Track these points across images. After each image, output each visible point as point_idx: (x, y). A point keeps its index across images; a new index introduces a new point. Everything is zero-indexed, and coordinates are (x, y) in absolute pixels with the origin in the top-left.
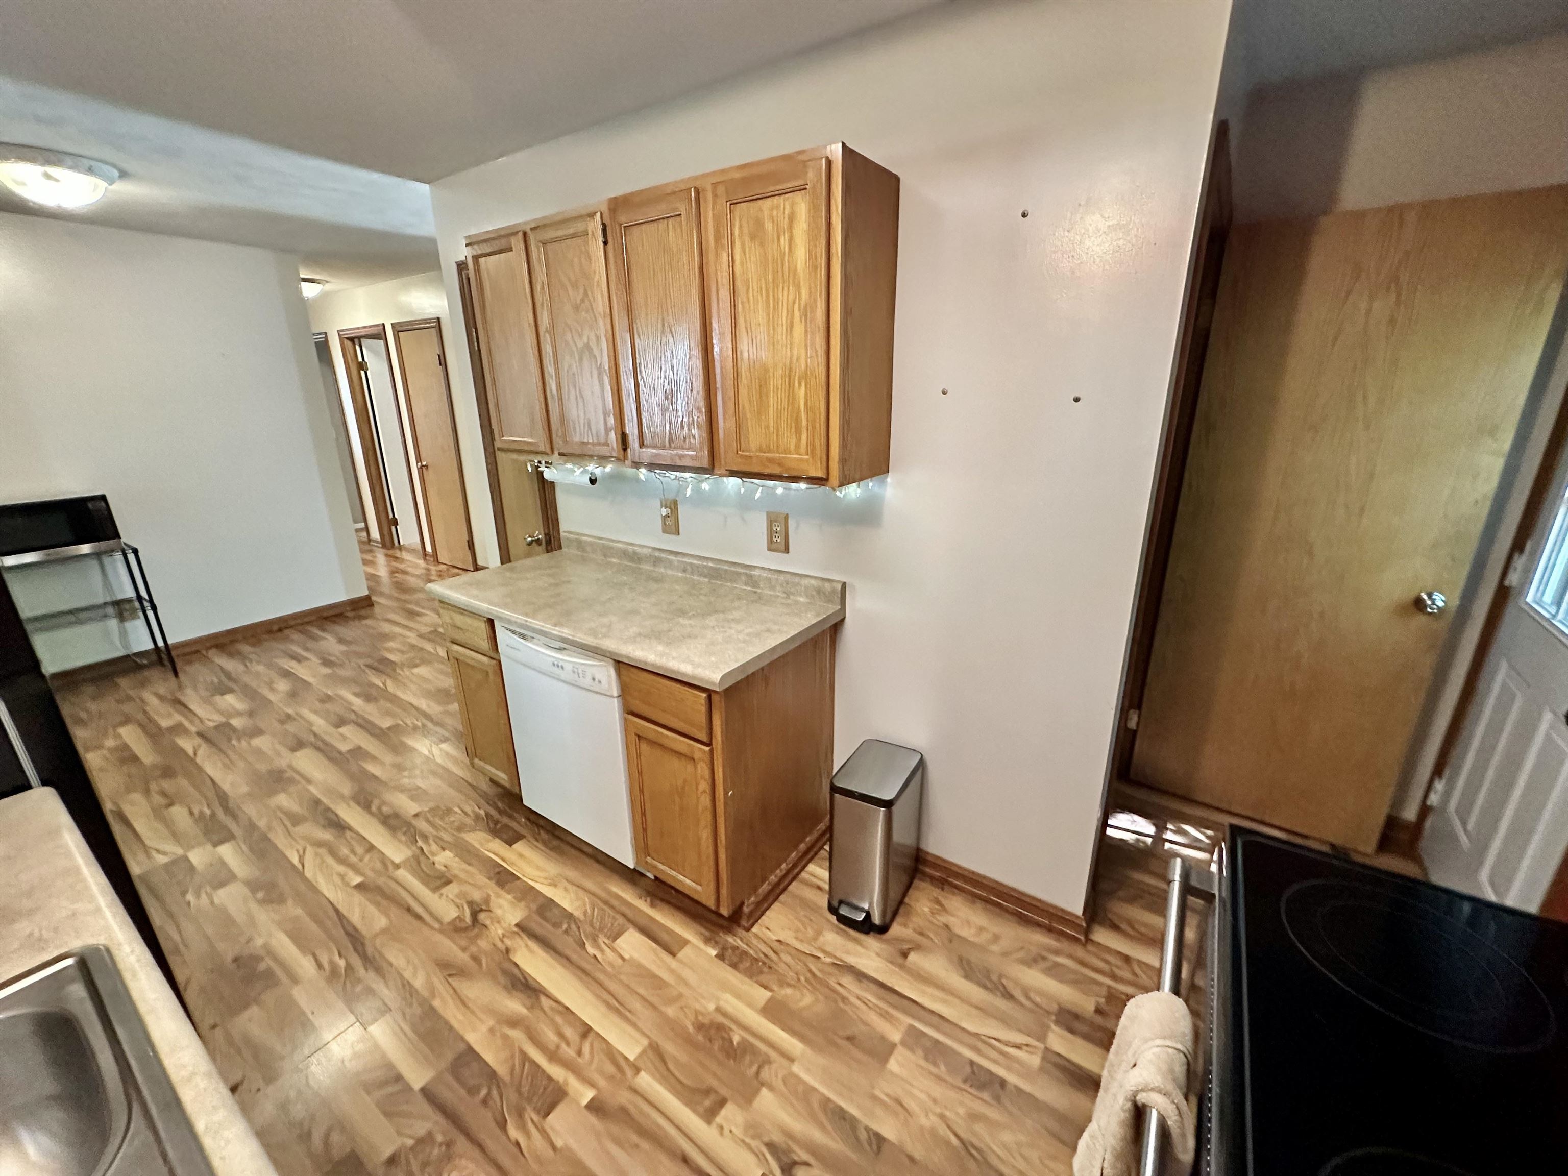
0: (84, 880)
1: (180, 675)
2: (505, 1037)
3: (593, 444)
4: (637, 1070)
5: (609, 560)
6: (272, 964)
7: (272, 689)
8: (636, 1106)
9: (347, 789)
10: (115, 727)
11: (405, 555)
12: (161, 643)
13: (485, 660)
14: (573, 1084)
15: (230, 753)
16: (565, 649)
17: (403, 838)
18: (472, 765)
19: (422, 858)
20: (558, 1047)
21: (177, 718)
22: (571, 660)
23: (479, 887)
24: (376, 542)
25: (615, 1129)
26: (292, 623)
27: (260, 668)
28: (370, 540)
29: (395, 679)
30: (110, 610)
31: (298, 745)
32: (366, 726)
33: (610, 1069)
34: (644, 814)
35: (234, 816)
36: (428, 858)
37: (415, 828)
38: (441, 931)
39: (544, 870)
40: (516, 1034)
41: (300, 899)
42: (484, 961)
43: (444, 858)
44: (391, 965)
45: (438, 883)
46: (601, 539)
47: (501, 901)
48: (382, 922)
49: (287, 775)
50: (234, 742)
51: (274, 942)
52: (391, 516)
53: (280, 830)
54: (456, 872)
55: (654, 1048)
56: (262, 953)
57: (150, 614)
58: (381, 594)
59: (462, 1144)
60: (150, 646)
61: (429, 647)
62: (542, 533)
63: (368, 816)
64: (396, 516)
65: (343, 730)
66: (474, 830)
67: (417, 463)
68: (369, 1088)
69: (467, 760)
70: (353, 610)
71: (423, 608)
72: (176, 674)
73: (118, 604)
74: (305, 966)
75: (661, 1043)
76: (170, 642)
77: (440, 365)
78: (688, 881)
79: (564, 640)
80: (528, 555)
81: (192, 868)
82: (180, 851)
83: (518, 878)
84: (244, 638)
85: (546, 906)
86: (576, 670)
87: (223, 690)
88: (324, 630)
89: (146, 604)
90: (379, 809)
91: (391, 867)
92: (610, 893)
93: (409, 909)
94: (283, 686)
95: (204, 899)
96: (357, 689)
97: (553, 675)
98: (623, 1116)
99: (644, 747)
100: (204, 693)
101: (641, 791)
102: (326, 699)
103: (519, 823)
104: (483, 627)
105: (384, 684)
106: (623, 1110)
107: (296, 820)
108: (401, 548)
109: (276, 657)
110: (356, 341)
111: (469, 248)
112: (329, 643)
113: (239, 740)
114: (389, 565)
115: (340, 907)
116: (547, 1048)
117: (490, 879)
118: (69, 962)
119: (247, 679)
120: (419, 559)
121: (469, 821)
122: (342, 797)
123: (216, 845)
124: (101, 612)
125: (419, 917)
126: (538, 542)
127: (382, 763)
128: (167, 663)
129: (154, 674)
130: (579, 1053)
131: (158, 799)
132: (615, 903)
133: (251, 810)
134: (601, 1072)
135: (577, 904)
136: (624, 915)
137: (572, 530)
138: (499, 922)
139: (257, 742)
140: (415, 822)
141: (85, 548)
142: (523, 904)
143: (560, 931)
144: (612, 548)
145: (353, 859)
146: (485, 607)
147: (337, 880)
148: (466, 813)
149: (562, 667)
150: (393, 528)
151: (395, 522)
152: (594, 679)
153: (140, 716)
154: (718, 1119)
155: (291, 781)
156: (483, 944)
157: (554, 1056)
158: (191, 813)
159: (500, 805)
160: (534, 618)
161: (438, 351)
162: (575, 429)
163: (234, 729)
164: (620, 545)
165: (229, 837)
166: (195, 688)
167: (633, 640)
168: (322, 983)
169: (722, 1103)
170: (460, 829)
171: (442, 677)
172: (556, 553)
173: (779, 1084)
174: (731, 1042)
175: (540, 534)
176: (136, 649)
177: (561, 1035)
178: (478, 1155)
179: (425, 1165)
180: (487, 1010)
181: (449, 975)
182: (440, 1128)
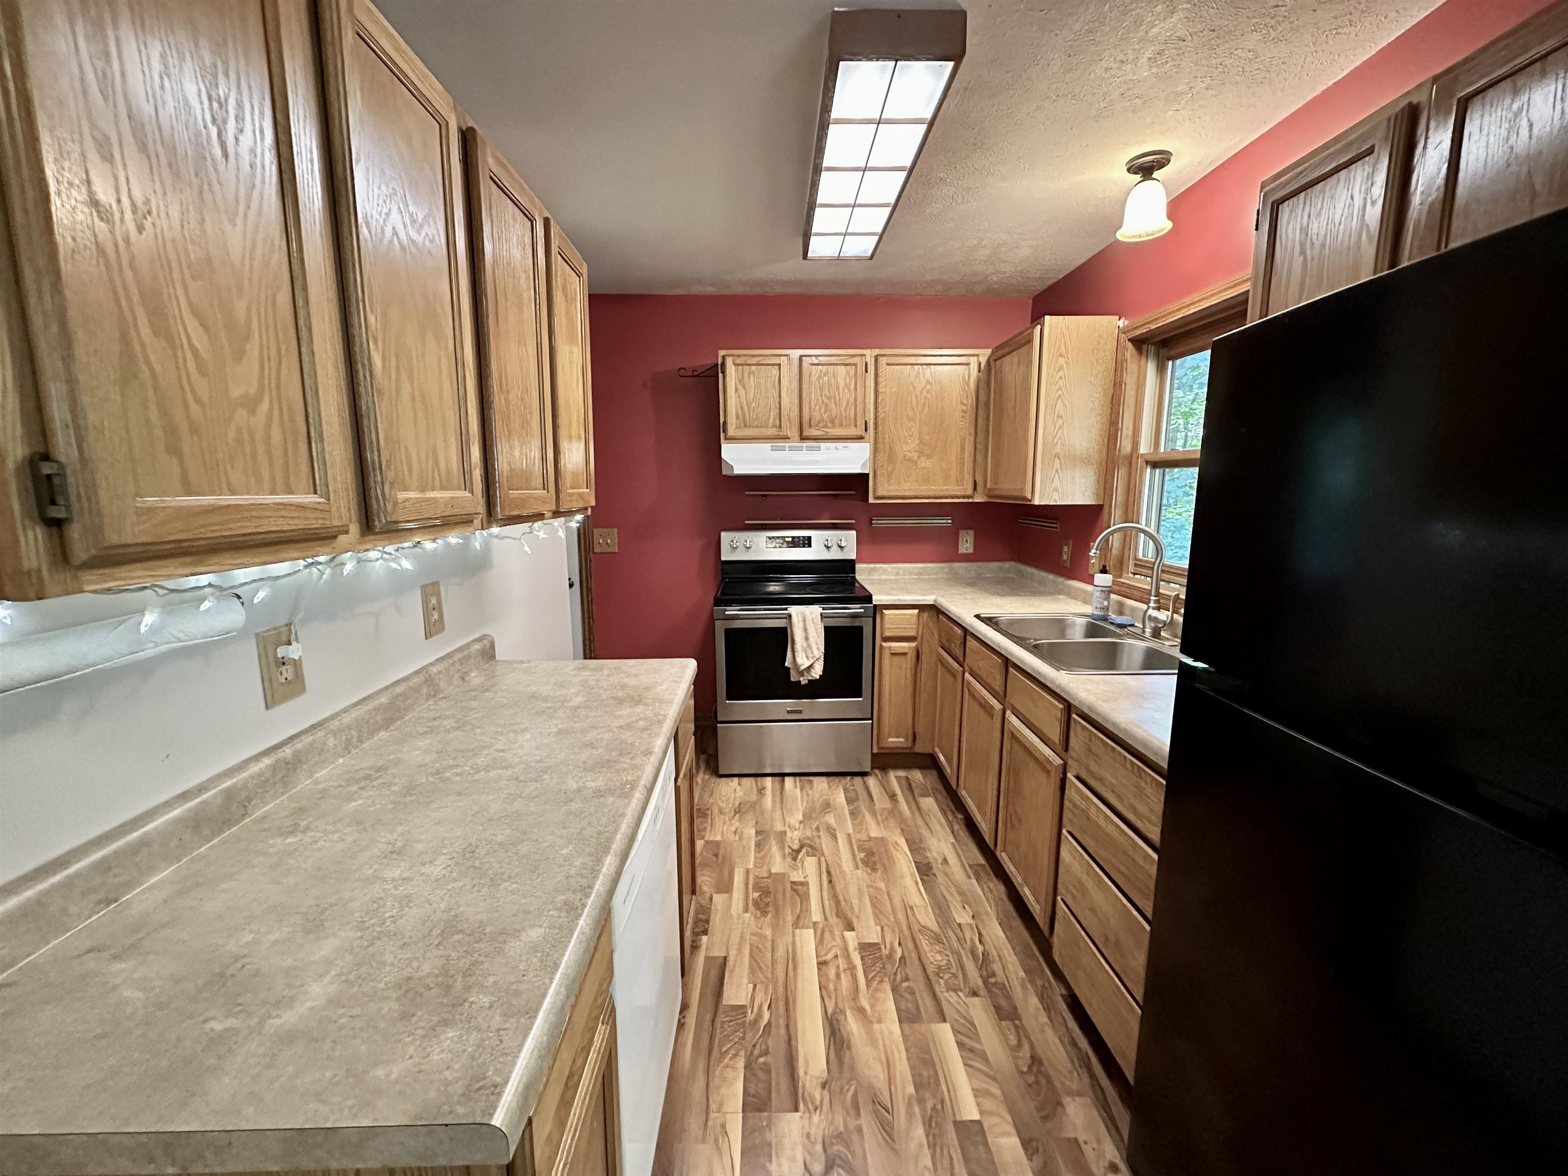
2: (872, 1006)
4: (815, 924)
8: (831, 911)
14: (852, 944)
20: (845, 971)
25: (849, 913)
33: (827, 935)
40: (865, 1003)
42: (850, 1095)
55: (796, 925)
59: (931, 970)
75: (790, 924)
98: (839, 913)
106: (837, 915)
116: (852, 975)
130: (836, 956)
134: (834, 939)
154: (803, 880)
156: (839, 1122)
157: (852, 968)
169: (793, 883)
173: (765, 868)
174: (760, 896)
177: (838, 976)
178: (923, 956)
179: (955, 976)
180: (872, 1040)
181: (888, 1112)
182: (940, 988)
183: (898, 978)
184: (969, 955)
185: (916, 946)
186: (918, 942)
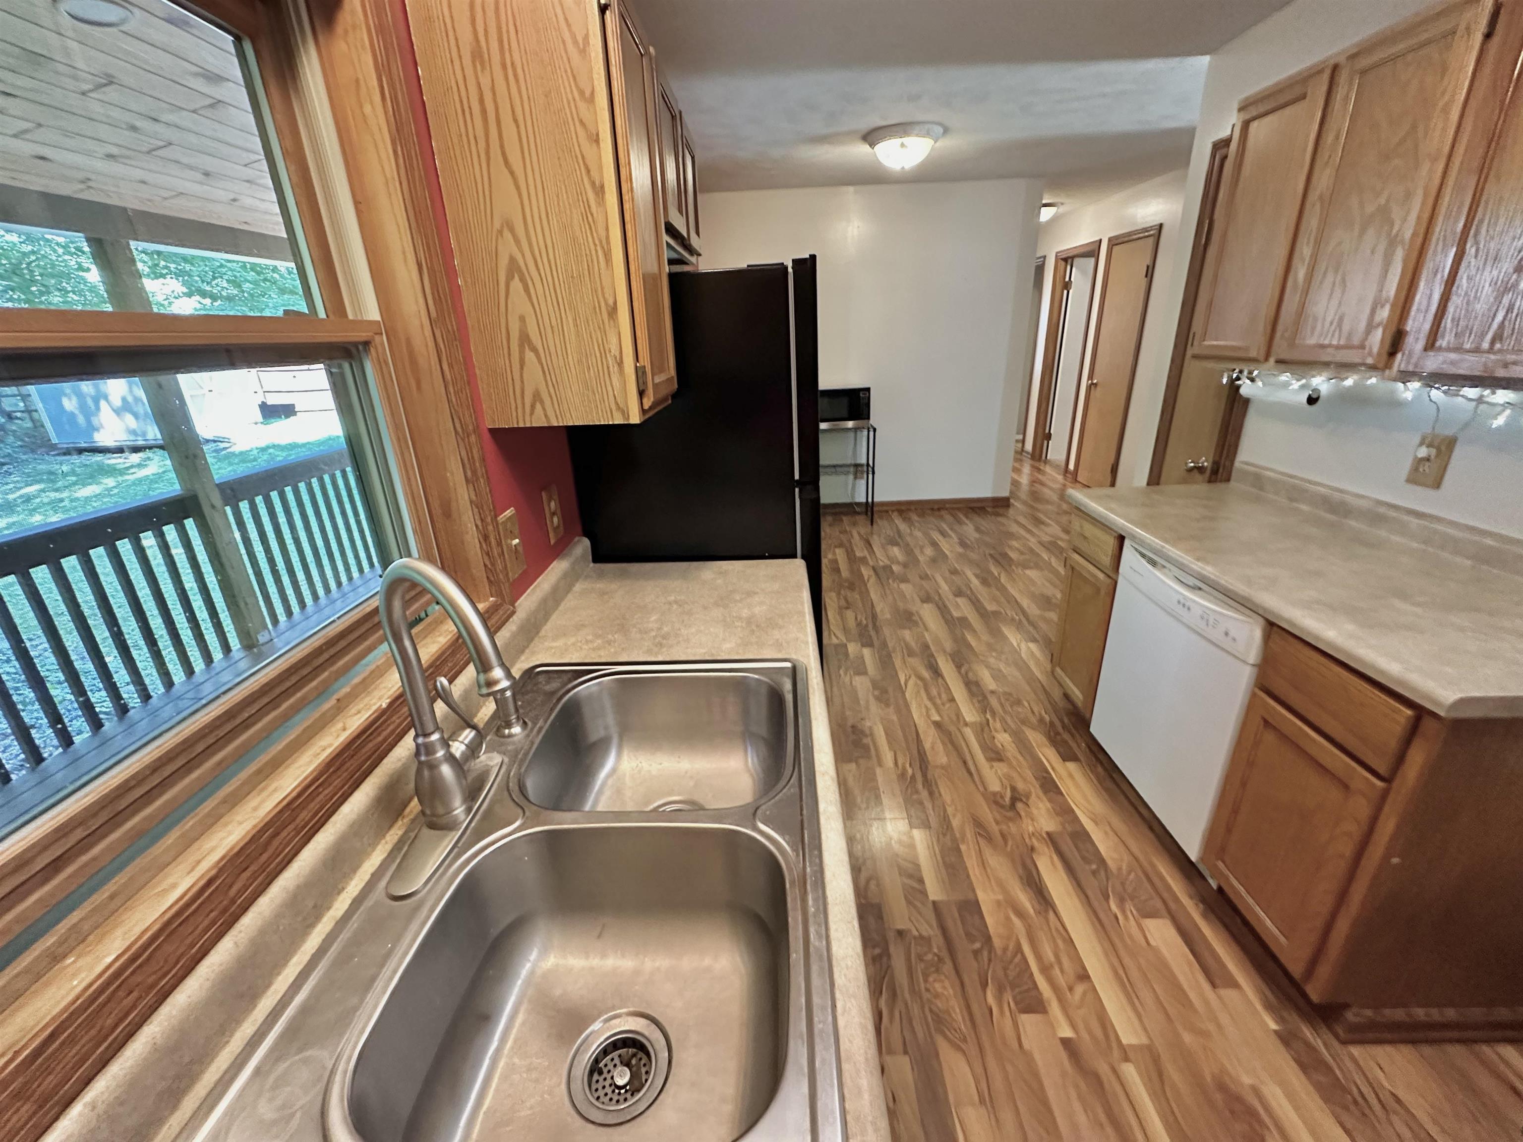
0: (805, 622)
1: (875, 526)
2: (1008, 918)
3: (1338, 347)
4: (1126, 1058)
5: (1295, 505)
6: (871, 744)
7: (922, 552)
8: (1112, 1087)
9: (948, 645)
10: (836, 547)
11: (1048, 469)
12: (870, 500)
13: (1101, 576)
14: (1057, 1011)
15: (886, 587)
16: (1200, 589)
17: (977, 705)
18: (1053, 672)
19: (986, 729)
20: (1052, 966)
21: (866, 553)
22: (1202, 602)
23: (1025, 780)
24: (1028, 453)
25: (1084, 1086)
26: (947, 506)
27: (918, 534)
28: (1023, 450)
29: (1009, 573)
30: (852, 469)
31: (927, 599)
32: (976, 603)
33: (1097, 1031)
34: (1235, 811)
35: (877, 632)
36: (991, 731)
37: (988, 703)
38: (983, 795)
39: (1088, 802)
40: (1018, 924)
41: (898, 711)
42: (1010, 843)
43: (1003, 739)
44: (940, 795)
45: (993, 755)
46: (1291, 476)
47: (1041, 805)
48: (943, 760)
49: (914, 618)
50: (890, 581)
51: (875, 728)
52: (1047, 431)
53: (899, 654)
54: (1009, 755)
55: (1154, 1056)
56: (868, 732)
57: (870, 476)
58: (1018, 498)
59: (948, 967)
60: (864, 500)
61: (1045, 556)
62: (1211, 460)
63: (957, 674)
64: (1052, 432)
65: (959, 600)
66: (1033, 729)
67: (1088, 380)
68: (902, 872)
69: (1049, 667)
70: (994, 507)
71: (1050, 518)
72: (872, 524)
73: (857, 466)
74: (888, 758)
75: (1164, 1058)
76: (875, 500)
77: (1146, 276)
78: (1268, 923)
79: (1203, 579)
80: (1184, 481)
81: (847, 654)
82: (845, 641)
83: (1062, 794)
84: (916, 509)
85: (1081, 836)
86: (1205, 616)
87: (894, 543)
88: (967, 517)
89: (870, 469)
90: (967, 673)
91: (962, 723)
92: (1153, 866)
93: (965, 763)
94: (929, 551)
95: (847, 679)
96: (978, 572)
97: (1174, 614)
98: (1095, 1082)
99: (1270, 737)
100: (883, 541)
101: (1244, 784)
102: (954, 572)
103: (1079, 746)
104: (1110, 543)
105: (999, 574)
107: (911, 653)
108: (1046, 461)
109: (932, 529)
110: (1069, 261)
111: (1242, 112)
112: (969, 529)
113: (894, 581)
114: (1032, 475)
115: (920, 732)
116: (1041, 958)
117: (1036, 778)
118: (788, 665)
119: (908, 539)
120: (1059, 474)
121: (1034, 720)
122: (945, 651)
123: (863, 645)
124: (846, 469)
125: (970, 774)
126: (1201, 470)
127: (979, 639)
128: (869, 513)
129: (861, 519)
130: (1070, 988)
131: (843, 603)
132: (1156, 880)
133: (887, 631)
134: (1087, 1025)
135: (1115, 856)
136: (1164, 902)
137: (1252, 460)
138: (1032, 820)
139: (903, 586)
140: (988, 696)
141: (850, 424)
142: (1059, 819)
143: (1087, 867)
144: (1306, 491)
145: (938, 701)
146: (1120, 522)
147: (924, 710)
148: (1033, 712)
149: (1189, 609)
150: (1046, 442)
151: (1049, 437)
152: (1227, 634)
153: (848, 545)
155: (916, 623)
156: (1013, 828)
157: (1046, 970)
158: (856, 618)
159: (1066, 720)
160: (1173, 546)
161: (1148, 261)
162: (1313, 329)
163: (892, 572)
164: (1322, 490)
165: (870, 644)
166: (879, 536)
167: (1308, 605)
168: (894, 777)
170: (1024, 722)
171: (1047, 584)
172: (1222, 486)
175: (1206, 461)
176: (857, 500)
177: (1058, 959)
178: (958, 989)
179: (920, 958)
180: (1001, 884)
181: (979, 834)
182: (938, 942)
183: (985, 953)
184: (898, 992)
185: (968, 1007)
186: (967, 1018)
